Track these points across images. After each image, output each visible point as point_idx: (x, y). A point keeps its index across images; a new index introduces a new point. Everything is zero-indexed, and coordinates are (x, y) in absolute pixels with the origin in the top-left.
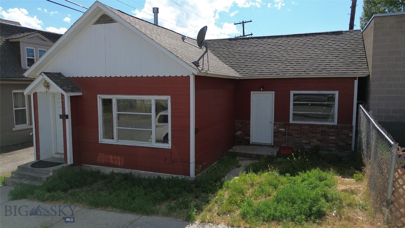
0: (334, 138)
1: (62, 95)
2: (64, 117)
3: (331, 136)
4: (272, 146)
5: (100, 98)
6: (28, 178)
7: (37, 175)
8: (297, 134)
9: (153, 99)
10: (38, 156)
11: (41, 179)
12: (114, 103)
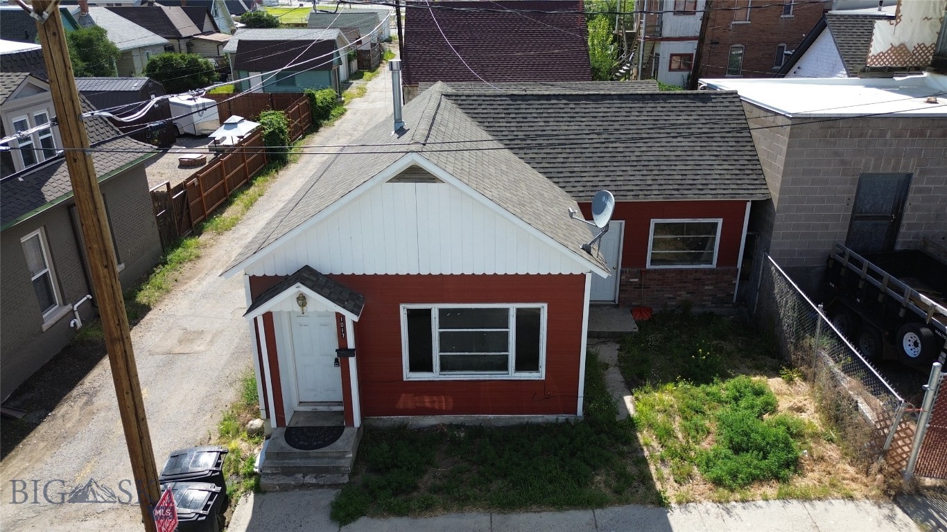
0: (711, 287)
1: (340, 318)
2: (342, 352)
3: (708, 285)
4: (617, 306)
5: (404, 309)
6: (306, 471)
7: (323, 463)
8: (658, 285)
9: (512, 308)
10: (280, 420)
11: (337, 470)
12: (435, 315)
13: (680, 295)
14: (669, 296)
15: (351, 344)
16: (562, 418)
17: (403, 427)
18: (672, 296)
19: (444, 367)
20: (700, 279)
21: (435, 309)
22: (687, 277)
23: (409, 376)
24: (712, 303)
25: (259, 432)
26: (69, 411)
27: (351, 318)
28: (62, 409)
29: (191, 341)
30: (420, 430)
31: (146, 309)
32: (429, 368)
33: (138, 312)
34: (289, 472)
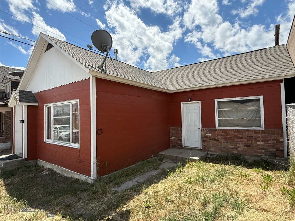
0: (262, 143)
3: (259, 141)
4: (201, 150)
5: (46, 106)
8: (223, 139)
10: (14, 151)
12: (52, 110)
13: (239, 147)
14: (231, 146)
16: (85, 178)
17: (43, 167)
18: (234, 147)
20: (253, 137)
21: (52, 106)
22: (242, 135)
23: (46, 140)
24: (265, 155)
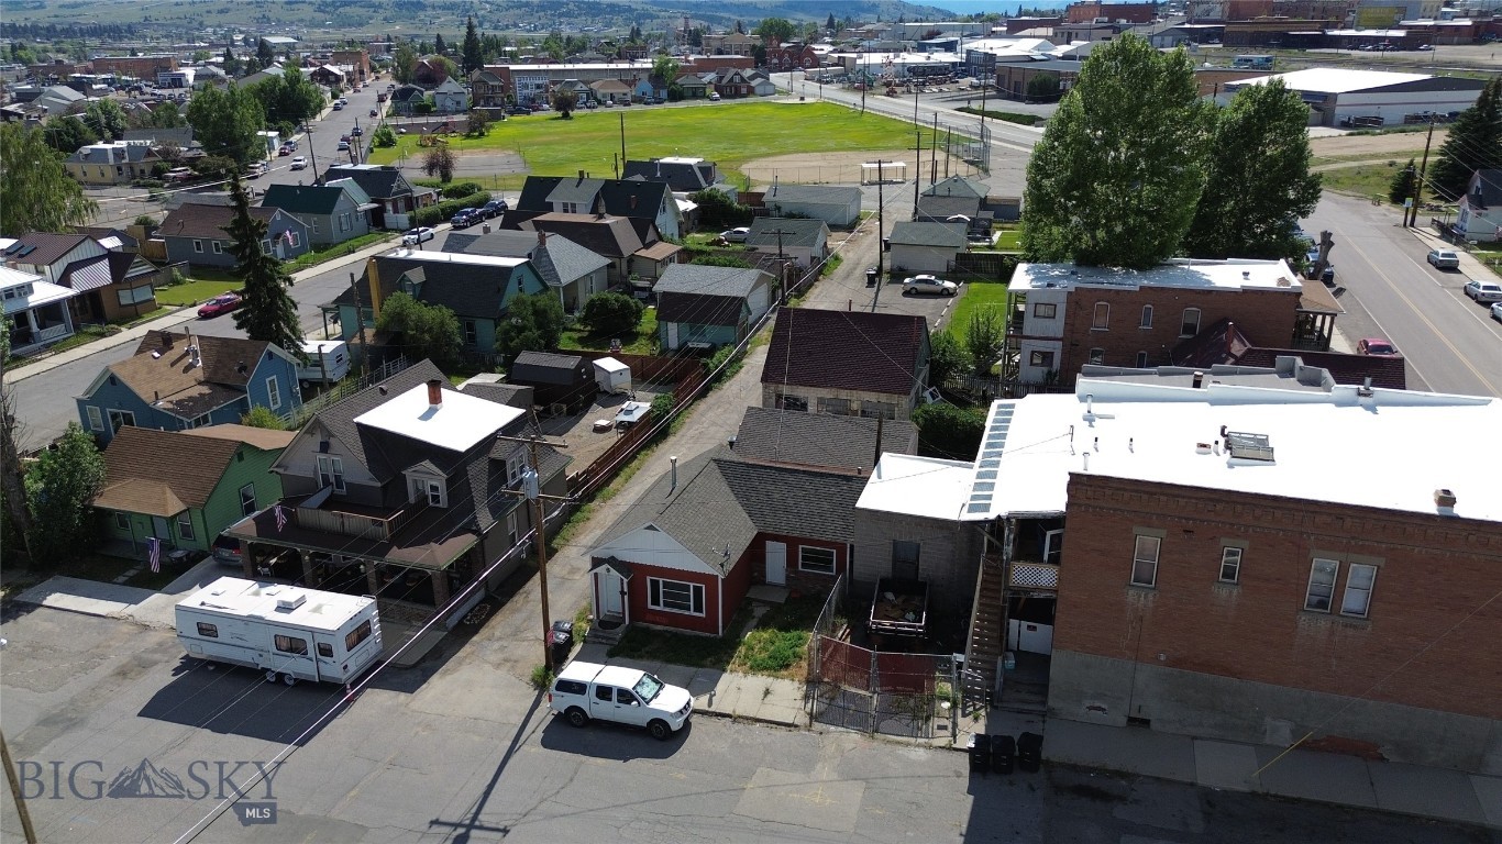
1: (622, 580)
2: (623, 593)
3: (831, 583)
4: (784, 588)
5: (648, 578)
6: (603, 638)
7: (611, 636)
8: (806, 580)
9: (692, 585)
10: (598, 617)
11: (614, 639)
12: (661, 583)
14: (811, 586)
15: (626, 590)
16: (713, 635)
17: (648, 628)
18: (813, 587)
19: (665, 605)
20: (826, 580)
21: (661, 580)
22: (819, 578)
23: (650, 606)
25: (591, 620)
26: (518, 599)
27: (625, 580)
28: (515, 598)
29: (574, 573)
30: (654, 631)
31: (556, 551)
32: (659, 605)
33: (552, 553)
34: (596, 636)
